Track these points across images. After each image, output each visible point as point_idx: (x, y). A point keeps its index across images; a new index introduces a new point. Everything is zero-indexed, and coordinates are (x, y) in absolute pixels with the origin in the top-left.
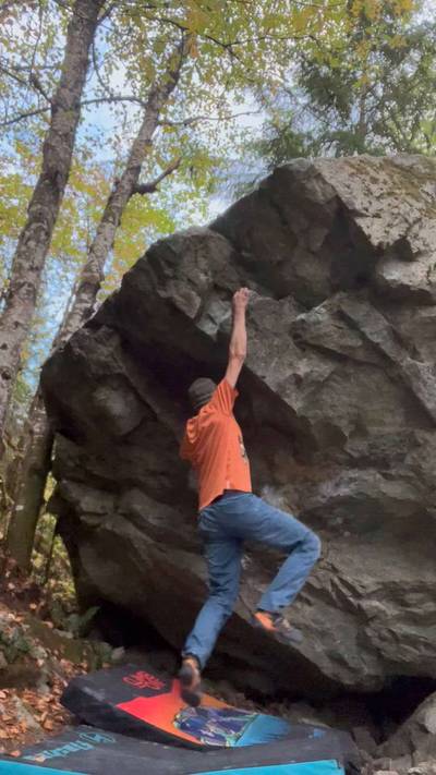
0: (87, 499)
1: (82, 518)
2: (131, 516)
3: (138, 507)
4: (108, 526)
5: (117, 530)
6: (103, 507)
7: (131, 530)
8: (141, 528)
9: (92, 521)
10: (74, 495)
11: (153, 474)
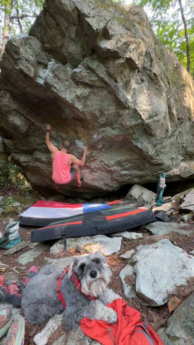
0: (22, 158)
1: (22, 164)
2: (37, 160)
3: (38, 157)
4: (31, 165)
5: (34, 165)
6: (28, 159)
7: (39, 164)
8: (41, 162)
9: (25, 164)
10: (17, 157)
11: (40, 144)
